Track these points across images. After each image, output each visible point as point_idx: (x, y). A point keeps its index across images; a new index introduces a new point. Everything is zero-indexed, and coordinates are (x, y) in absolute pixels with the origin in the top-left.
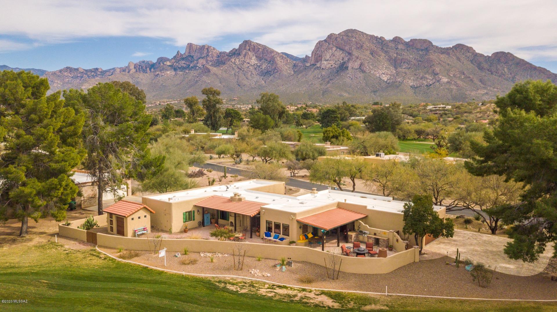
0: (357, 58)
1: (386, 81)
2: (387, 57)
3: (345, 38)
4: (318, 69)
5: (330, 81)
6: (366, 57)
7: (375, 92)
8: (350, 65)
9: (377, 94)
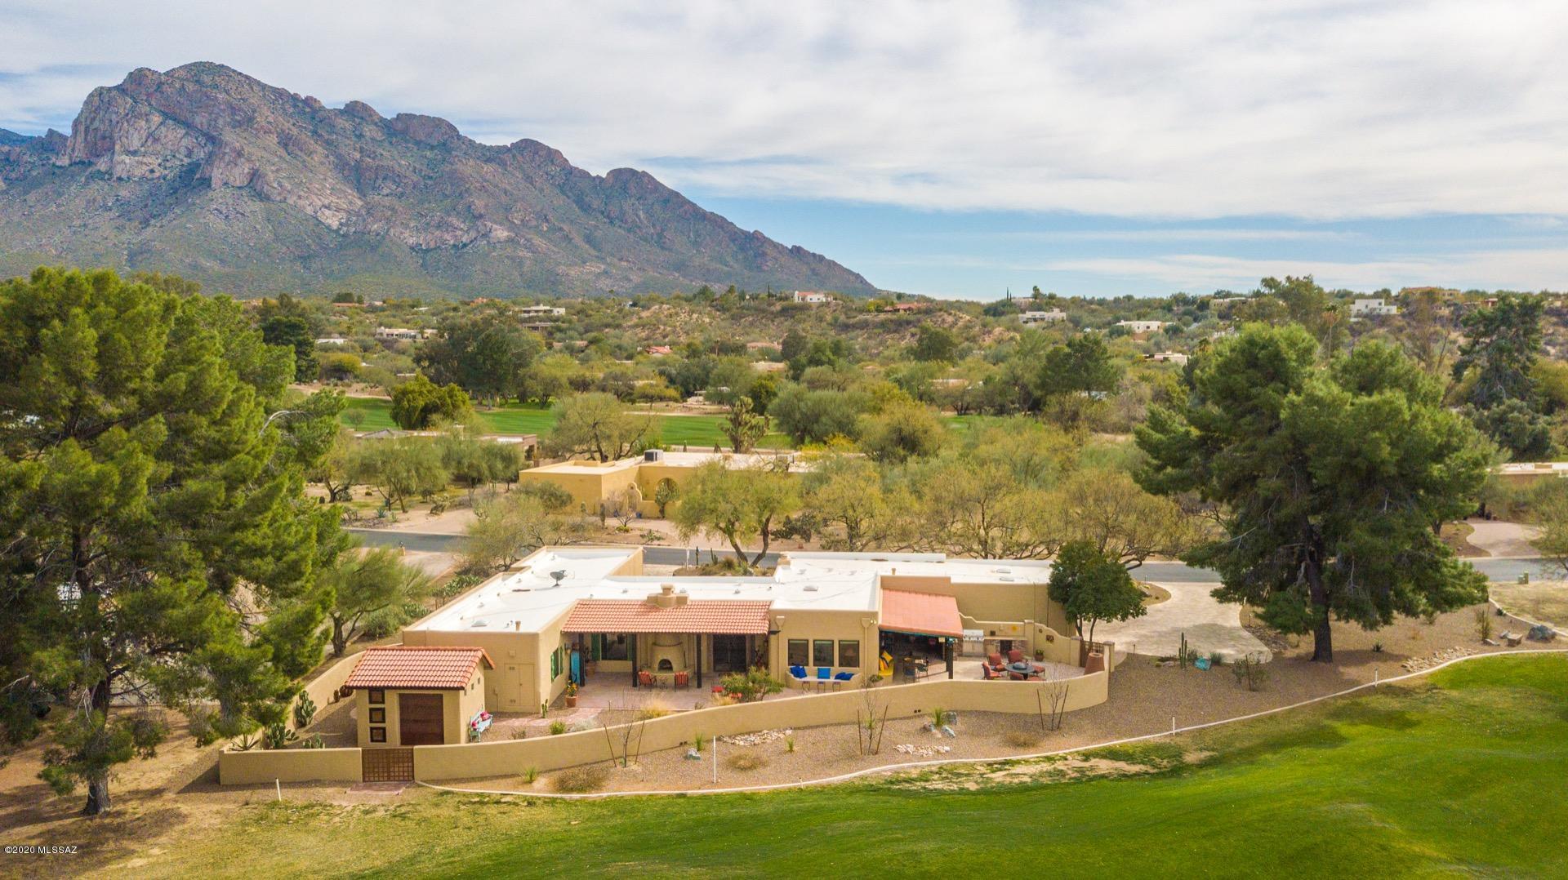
0: (240, 154)
1: (335, 228)
2: (332, 158)
3: (190, 87)
4: (102, 179)
5: (153, 222)
6: (266, 155)
7: (305, 259)
8: (217, 174)
9: (315, 265)
